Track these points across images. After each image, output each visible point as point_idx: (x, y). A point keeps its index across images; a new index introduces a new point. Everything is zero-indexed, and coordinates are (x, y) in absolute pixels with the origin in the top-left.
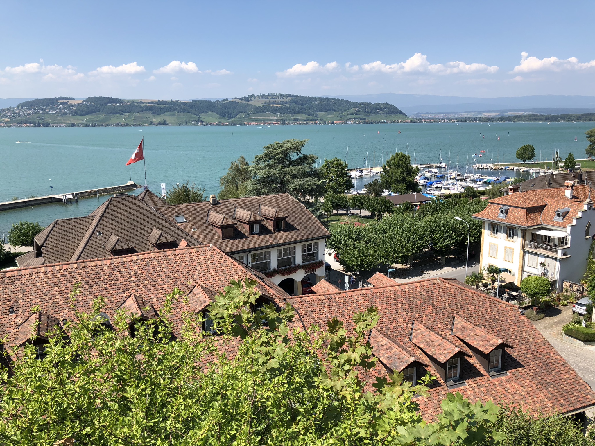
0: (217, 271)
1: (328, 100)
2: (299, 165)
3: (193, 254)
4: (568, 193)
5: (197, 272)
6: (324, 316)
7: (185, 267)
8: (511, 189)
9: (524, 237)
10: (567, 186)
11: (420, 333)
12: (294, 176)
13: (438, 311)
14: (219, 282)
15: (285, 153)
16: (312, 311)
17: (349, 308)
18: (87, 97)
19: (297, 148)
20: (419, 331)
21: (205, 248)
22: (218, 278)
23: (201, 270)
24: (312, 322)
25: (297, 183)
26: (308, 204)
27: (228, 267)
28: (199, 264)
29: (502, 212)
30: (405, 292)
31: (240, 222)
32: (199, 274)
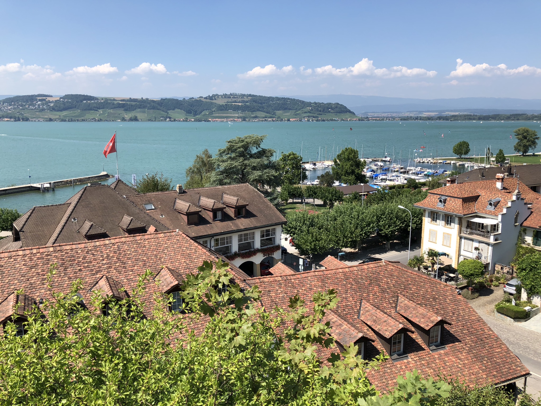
0: (182, 255)
1: (285, 100)
2: (258, 158)
3: (161, 239)
4: (499, 185)
5: (164, 256)
6: (281, 295)
7: (153, 251)
8: (449, 181)
9: (460, 224)
10: (498, 179)
11: (367, 311)
12: (254, 168)
13: (383, 291)
14: (185, 264)
15: (246, 147)
16: (269, 291)
17: (303, 288)
18: (64, 95)
19: (257, 143)
20: (367, 309)
21: (172, 234)
22: (183, 261)
23: (168, 253)
24: (269, 301)
25: (257, 174)
26: (267, 194)
27: (193, 251)
28: (167, 248)
29: (441, 201)
30: (354, 274)
31: (205, 209)
32: (166, 257)
